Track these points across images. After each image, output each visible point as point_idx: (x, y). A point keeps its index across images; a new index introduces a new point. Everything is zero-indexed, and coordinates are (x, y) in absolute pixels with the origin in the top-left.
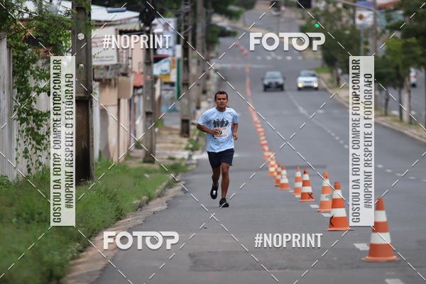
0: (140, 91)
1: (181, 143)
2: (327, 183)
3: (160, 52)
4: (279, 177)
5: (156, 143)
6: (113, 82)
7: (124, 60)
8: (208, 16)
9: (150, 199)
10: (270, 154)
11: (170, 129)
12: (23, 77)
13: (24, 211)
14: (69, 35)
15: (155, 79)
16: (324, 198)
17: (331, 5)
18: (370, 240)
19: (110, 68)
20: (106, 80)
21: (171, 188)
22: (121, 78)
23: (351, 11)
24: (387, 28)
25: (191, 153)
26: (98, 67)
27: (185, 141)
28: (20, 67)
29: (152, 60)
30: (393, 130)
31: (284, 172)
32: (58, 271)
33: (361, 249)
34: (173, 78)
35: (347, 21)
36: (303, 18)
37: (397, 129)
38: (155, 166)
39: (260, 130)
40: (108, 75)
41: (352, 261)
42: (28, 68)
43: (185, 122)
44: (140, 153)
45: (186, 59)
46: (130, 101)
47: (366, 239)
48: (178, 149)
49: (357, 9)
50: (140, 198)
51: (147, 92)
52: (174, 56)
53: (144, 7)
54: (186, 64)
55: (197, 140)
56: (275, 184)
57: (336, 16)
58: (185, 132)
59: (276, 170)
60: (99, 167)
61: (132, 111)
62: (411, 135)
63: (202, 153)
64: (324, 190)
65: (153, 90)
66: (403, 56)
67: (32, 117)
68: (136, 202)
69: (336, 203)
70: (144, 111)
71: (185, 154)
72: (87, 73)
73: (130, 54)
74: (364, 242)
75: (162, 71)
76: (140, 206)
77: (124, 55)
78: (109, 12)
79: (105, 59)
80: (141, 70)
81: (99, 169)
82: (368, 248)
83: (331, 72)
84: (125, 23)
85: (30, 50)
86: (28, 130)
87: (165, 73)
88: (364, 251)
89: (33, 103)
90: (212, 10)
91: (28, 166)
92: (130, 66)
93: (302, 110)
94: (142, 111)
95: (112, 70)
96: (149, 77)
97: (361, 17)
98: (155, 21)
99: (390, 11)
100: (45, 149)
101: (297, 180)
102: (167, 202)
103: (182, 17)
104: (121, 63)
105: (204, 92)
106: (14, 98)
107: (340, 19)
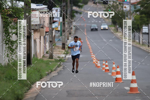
0: (48, 33)
1: (62, 52)
2: (114, 66)
3: (55, 20)
4: (97, 64)
5: (53, 52)
6: (38, 30)
7: (42, 22)
8: (71, 7)
9: (52, 71)
10: (94, 55)
11: (58, 47)
12: (7, 28)
13: (8, 76)
14: (23, 14)
15: (53, 29)
16: (113, 71)
17: (115, 3)
18: (130, 86)
19: (37, 25)
20: (36, 29)
21: (59, 67)
22: (41, 29)
23: (122, 5)
24: (134, 11)
25: (66, 55)
26: (33, 25)
27: (63, 51)
28: (6, 25)
29: (52, 22)
30: (137, 47)
31: (99, 62)
32: (20, 97)
33: (127, 89)
34: (59, 29)
35: (121, 9)
36: (105, 8)
37: (138, 47)
38: (53, 60)
39: (90, 47)
40: (36, 28)
41: (124, 93)
42: (8, 25)
43: (64, 44)
44: (48, 55)
45: (64, 22)
46: (44, 37)
47: (128, 86)
48: (61, 54)
49: (124, 4)
50: (48, 71)
51: (50, 34)
52: (59, 21)
53: (49, 4)
54: (64, 24)
55: (68, 51)
56: (96, 66)
57: (116, 7)
58: (64, 48)
59: (96, 61)
60: (33, 60)
61: (45, 40)
62: (143, 49)
63: (69, 55)
64: (113, 68)
65: (52, 33)
66: (140, 21)
67: (10, 43)
68: (47, 72)
69: (118, 73)
70: (49, 40)
71: (64, 56)
72: (29, 27)
73: (44, 20)
74: (128, 87)
75: (55, 26)
76: (48, 74)
77: (42, 21)
78: (37, 6)
79: (35, 22)
80: (48, 26)
81: (33, 61)
82: (129, 89)
83: (115, 27)
84: (42, 10)
85: (9, 19)
86: (9, 47)
87: (56, 27)
88: (128, 90)
89: (10, 38)
90: (73, 5)
91: (9, 60)
92: (44, 25)
93: (104, 40)
94: (48, 40)
95: (38, 26)
96: (51, 28)
97: (125, 7)
98: (53, 9)
99: (136, 5)
100: (15, 54)
101: (103, 65)
102: (58, 73)
103: (62, 7)
104: (41, 23)
105: (70, 34)
106: (4, 36)
107: (118, 8)
